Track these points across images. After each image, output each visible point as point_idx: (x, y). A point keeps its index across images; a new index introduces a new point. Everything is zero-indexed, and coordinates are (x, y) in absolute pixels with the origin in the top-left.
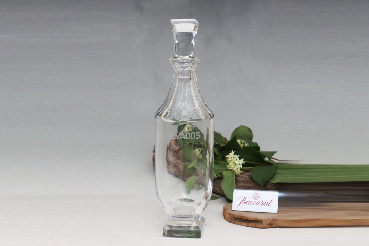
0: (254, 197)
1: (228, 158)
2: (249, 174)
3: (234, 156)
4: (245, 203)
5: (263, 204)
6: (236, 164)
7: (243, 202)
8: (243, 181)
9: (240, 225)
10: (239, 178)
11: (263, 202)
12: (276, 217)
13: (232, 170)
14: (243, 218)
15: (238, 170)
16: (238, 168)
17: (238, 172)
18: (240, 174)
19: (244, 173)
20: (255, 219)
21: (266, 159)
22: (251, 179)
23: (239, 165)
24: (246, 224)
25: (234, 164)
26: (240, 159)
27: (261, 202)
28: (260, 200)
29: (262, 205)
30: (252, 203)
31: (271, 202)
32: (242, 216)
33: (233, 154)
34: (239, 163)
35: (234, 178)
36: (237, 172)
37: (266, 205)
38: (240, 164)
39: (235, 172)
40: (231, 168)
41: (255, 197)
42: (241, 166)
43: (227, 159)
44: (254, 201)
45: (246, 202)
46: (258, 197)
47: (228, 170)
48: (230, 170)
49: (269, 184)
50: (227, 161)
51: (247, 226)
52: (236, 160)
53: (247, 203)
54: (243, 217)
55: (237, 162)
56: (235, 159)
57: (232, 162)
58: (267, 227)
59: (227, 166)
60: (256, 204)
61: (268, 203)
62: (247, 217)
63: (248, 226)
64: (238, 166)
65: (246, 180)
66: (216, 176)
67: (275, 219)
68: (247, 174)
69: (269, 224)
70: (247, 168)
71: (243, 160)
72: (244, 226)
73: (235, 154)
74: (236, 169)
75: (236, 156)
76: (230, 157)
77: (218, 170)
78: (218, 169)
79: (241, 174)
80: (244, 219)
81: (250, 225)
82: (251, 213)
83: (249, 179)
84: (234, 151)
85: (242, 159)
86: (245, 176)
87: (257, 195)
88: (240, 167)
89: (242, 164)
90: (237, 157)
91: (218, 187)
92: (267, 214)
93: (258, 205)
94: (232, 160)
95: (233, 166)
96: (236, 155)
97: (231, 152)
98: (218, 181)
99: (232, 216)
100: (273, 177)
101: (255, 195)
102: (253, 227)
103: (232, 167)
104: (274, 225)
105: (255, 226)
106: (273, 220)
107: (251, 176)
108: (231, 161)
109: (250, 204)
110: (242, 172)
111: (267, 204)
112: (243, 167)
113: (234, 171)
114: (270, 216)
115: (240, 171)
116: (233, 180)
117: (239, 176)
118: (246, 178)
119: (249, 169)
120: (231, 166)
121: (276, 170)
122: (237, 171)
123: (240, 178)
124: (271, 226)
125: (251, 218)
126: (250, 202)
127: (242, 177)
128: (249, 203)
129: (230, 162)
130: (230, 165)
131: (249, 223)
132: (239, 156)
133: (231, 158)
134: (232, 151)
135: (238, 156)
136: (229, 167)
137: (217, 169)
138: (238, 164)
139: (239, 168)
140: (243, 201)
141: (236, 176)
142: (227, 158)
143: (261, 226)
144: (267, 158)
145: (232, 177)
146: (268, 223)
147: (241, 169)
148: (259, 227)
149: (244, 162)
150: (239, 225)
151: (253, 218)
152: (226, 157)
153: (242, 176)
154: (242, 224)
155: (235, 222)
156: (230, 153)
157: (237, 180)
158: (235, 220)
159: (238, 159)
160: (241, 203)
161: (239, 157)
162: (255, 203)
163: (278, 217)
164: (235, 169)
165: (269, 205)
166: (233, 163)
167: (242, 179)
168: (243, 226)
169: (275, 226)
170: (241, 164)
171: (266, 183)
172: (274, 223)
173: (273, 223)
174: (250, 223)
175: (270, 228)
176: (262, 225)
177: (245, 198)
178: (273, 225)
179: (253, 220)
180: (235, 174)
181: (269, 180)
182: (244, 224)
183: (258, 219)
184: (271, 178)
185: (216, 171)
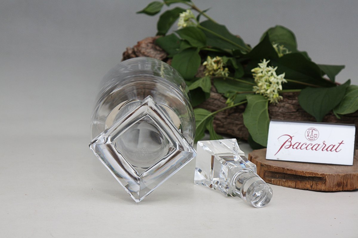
0: (308, 136)
1: (257, 73)
2: (294, 101)
3: (267, 68)
4: (292, 146)
5: (326, 148)
6: (271, 83)
7: (288, 144)
8: (284, 114)
9: (282, 185)
10: (275, 109)
11: (326, 145)
12: (350, 171)
13: (262, 94)
14: (289, 172)
15: (273, 95)
16: (274, 91)
17: (274, 96)
18: (278, 101)
19: (285, 100)
20: (312, 173)
21: (326, 77)
22: (298, 110)
23: (277, 85)
24: (294, 184)
25: (268, 83)
26: (278, 74)
27: (322, 144)
28: (319, 141)
29: (322, 150)
30: (304, 146)
31: (342, 144)
32: (286, 168)
33: (266, 66)
34: (276, 80)
35: (267, 107)
36: (273, 98)
37: (331, 150)
38: (278, 83)
39: (268, 98)
40: (262, 91)
41: (310, 135)
42: (281, 87)
43: (254, 75)
44: (308, 142)
45: (293, 144)
46: (316, 136)
47: (255, 93)
48: (259, 94)
49: (333, 117)
50: (254, 79)
51: (295, 188)
52: (272, 74)
53: (295, 147)
54: (288, 169)
55: (272, 79)
56: (270, 73)
57: (263, 79)
58: (334, 189)
59: (254, 87)
60: (312, 148)
61: (334, 146)
62: (295, 171)
63: (297, 187)
64: (275, 86)
65: (290, 111)
66: (234, 104)
67: (351, 174)
68: (290, 101)
69: (339, 185)
70: (291, 91)
71: (283, 75)
72: (289, 187)
73: (268, 65)
74: (271, 92)
75: (270, 68)
76: (260, 70)
77: (238, 96)
78: (238, 93)
79: (280, 101)
80: (289, 174)
81: (300, 185)
82: (301, 164)
83: (294, 110)
84: (266, 61)
85: (282, 73)
86: (287, 105)
87: (314, 132)
88: (279, 89)
89: (282, 83)
90: (273, 70)
91: (237, 124)
92: (334, 167)
93: (316, 149)
94: (264, 76)
95: (265, 87)
96: (271, 66)
97: (261, 63)
98: (237, 114)
99: (266, 169)
100: (339, 104)
101: (311, 131)
102: (307, 190)
103: (263, 88)
104: (347, 185)
105: (311, 186)
106: (346, 177)
107: (299, 105)
108: (261, 77)
109: (300, 148)
110: (281, 97)
111: (333, 148)
112: (284, 88)
113: (266, 96)
114: (340, 169)
115: (277, 96)
116: (265, 111)
117: (276, 106)
118: (288, 108)
119: (294, 93)
120: (261, 86)
121: (345, 94)
122: (271, 96)
123: (278, 109)
124: (341, 187)
125: (303, 172)
126: (300, 144)
127: (280, 107)
128: (299, 146)
129: (260, 80)
130: (260, 84)
131: (299, 182)
132: (276, 68)
133: (262, 72)
134: (263, 61)
135: (274, 68)
136: (258, 90)
137: (236, 91)
138: (275, 83)
139: (276, 91)
140: (287, 142)
141: (270, 104)
142: (254, 73)
143: (323, 188)
144: (328, 76)
145: (264, 106)
146: (335, 183)
147: (280, 93)
148: (318, 190)
149: (285, 80)
150: (279, 185)
151: (308, 171)
152: (253, 70)
153: (282, 104)
154: (286, 184)
155: (273, 180)
156: (259, 64)
157: (272, 112)
158: (272, 177)
159: (274, 74)
160: (284, 147)
161: (276, 71)
162: (310, 147)
163: (354, 172)
164: (268, 92)
165: (336, 149)
166: (266, 81)
167: (280, 111)
168: (287, 187)
169: (349, 187)
170: (280, 82)
171: (327, 115)
172: (347, 183)
173: (345, 182)
174: (301, 182)
175: (340, 191)
176: (324, 185)
177: (291, 138)
178: (345, 186)
179: (307, 175)
180: (269, 101)
181: (332, 111)
182: (290, 183)
183: (318, 174)
184: (337, 107)
185: (233, 97)
